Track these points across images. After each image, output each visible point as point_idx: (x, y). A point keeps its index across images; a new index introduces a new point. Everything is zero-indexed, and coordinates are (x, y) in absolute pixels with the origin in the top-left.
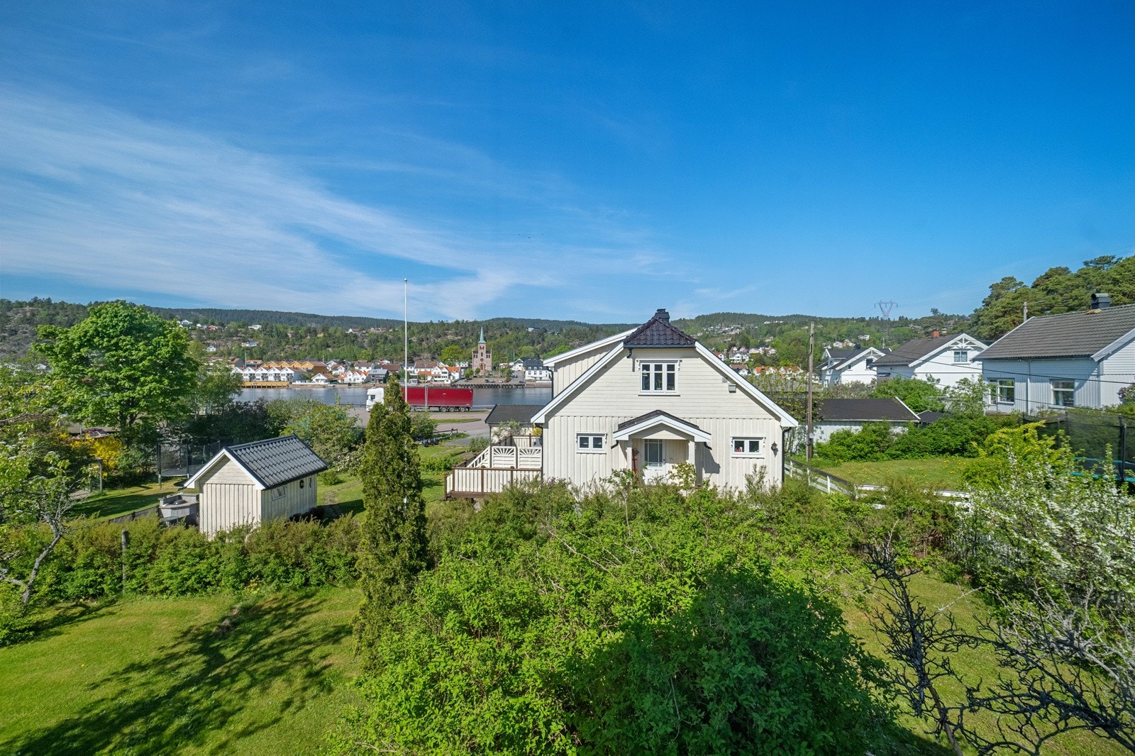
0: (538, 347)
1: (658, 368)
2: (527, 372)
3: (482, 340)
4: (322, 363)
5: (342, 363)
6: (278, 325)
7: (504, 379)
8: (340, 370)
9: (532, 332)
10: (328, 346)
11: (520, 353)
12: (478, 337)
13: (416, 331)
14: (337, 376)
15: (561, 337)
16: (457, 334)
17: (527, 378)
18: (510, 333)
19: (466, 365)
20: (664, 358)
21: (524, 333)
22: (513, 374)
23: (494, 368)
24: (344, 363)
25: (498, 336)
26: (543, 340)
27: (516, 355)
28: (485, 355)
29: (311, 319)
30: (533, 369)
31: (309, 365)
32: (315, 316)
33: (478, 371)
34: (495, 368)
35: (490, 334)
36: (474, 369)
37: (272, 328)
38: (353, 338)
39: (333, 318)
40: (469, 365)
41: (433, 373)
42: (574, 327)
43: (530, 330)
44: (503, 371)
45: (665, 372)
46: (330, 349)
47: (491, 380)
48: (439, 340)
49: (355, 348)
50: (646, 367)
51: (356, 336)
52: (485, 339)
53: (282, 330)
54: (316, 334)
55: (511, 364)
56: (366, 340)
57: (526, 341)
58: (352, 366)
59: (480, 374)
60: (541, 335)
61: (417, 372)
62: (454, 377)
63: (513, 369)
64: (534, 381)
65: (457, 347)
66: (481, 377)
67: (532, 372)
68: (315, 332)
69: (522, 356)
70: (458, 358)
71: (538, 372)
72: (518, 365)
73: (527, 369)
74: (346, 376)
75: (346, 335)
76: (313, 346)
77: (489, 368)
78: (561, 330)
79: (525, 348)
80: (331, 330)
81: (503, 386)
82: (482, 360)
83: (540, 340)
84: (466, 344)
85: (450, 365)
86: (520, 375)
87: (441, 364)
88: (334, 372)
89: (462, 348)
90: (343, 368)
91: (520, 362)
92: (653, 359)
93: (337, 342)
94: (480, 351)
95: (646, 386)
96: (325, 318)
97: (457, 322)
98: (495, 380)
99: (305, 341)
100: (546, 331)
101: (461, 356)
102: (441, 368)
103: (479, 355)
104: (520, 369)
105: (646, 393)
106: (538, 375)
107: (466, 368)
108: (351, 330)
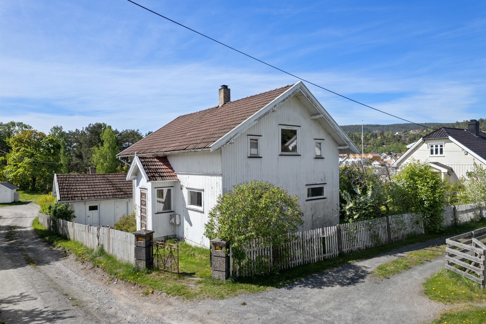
1: (437, 146)
4: (378, 155)
5: (390, 154)
6: (356, 133)
8: (388, 159)
10: (383, 144)
14: (386, 162)
20: (439, 143)
24: (391, 154)
29: (376, 128)
31: (370, 156)
32: (378, 126)
37: (352, 135)
38: (399, 138)
39: (389, 126)
45: (439, 148)
46: (384, 146)
49: (400, 144)
50: (432, 146)
51: (400, 137)
53: (358, 136)
54: (377, 137)
56: (407, 139)
58: (396, 156)
68: (376, 136)
74: (391, 162)
75: (394, 136)
76: (375, 144)
80: (386, 134)
88: (384, 160)
90: (390, 157)
92: (434, 143)
93: (389, 141)
95: (432, 153)
96: (383, 126)
99: (370, 142)
105: (432, 155)
108: (397, 133)
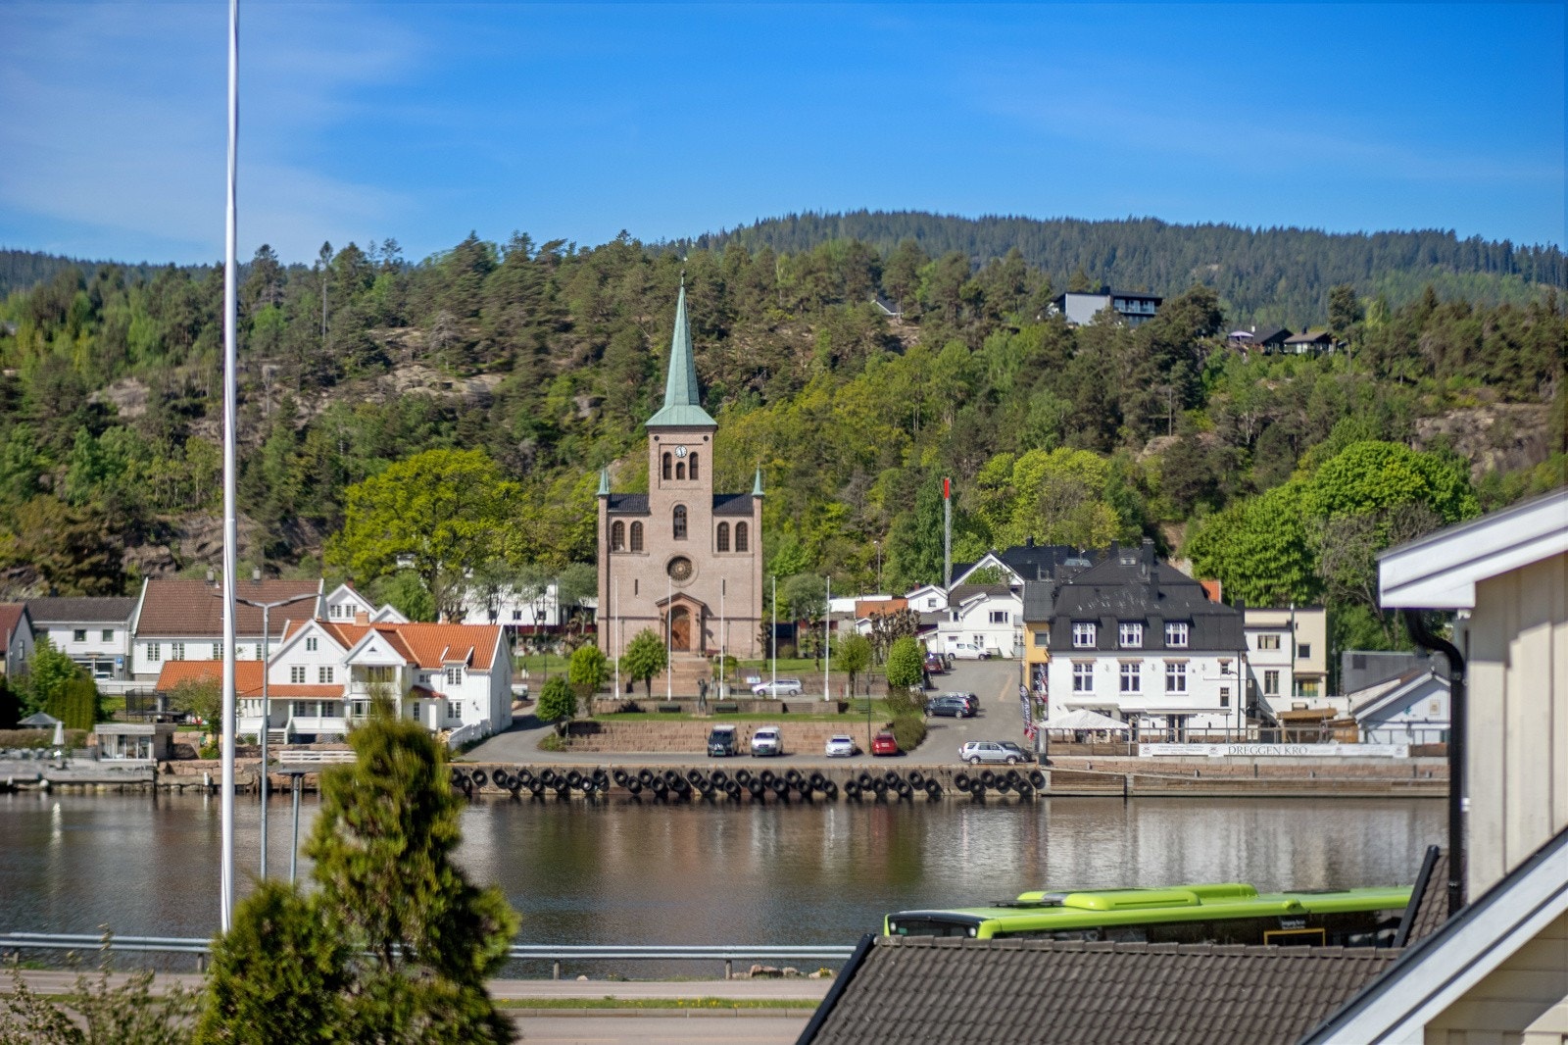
0: (1149, 457)
2: (1061, 669)
3: (677, 406)
7: (863, 732)
9: (1100, 333)
11: (1001, 509)
12: (649, 372)
13: (144, 332)
15: (1348, 370)
16: (470, 358)
17: (1060, 718)
18: (914, 338)
19: (541, 607)
21: (1033, 338)
22: (947, 688)
23: (781, 636)
25: (814, 364)
26: (1194, 397)
27: (963, 523)
28: (703, 524)
30: (1108, 644)
33: (647, 663)
34: (786, 633)
35: (744, 346)
36: (617, 642)
40: (571, 610)
41: (279, 676)
42: (1450, 282)
43: (1082, 310)
44: (854, 660)
47: (756, 735)
48: (326, 403)
52: (704, 393)
55: (924, 601)
57: (1045, 405)
59: (667, 686)
60: (1177, 352)
61: (149, 666)
62: (451, 712)
63: (937, 644)
64: (1126, 743)
65: (472, 460)
66: (673, 709)
67: (1106, 669)
69: (1015, 533)
70: (478, 556)
71: (1153, 669)
72: (977, 614)
73: (1061, 644)
77: (741, 639)
78: (1348, 312)
79: (1036, 465)
81: (858, 786)
82: (678, 566)
83: (1168, 394)
84: (548, 436)
85: (416, 611)
86: (1002, 692)
87: (351, 598)
89: (517, 468)
91: (994, 587)
94: (663, 495)
97: (477, 260)
98: (792, 734)
100: (1215, 321)
101: (503, 539)
102: (346, 637)
103: (657, 526)
104: (1001, 639)
106: (1153, 695)
107: (544, 636)
